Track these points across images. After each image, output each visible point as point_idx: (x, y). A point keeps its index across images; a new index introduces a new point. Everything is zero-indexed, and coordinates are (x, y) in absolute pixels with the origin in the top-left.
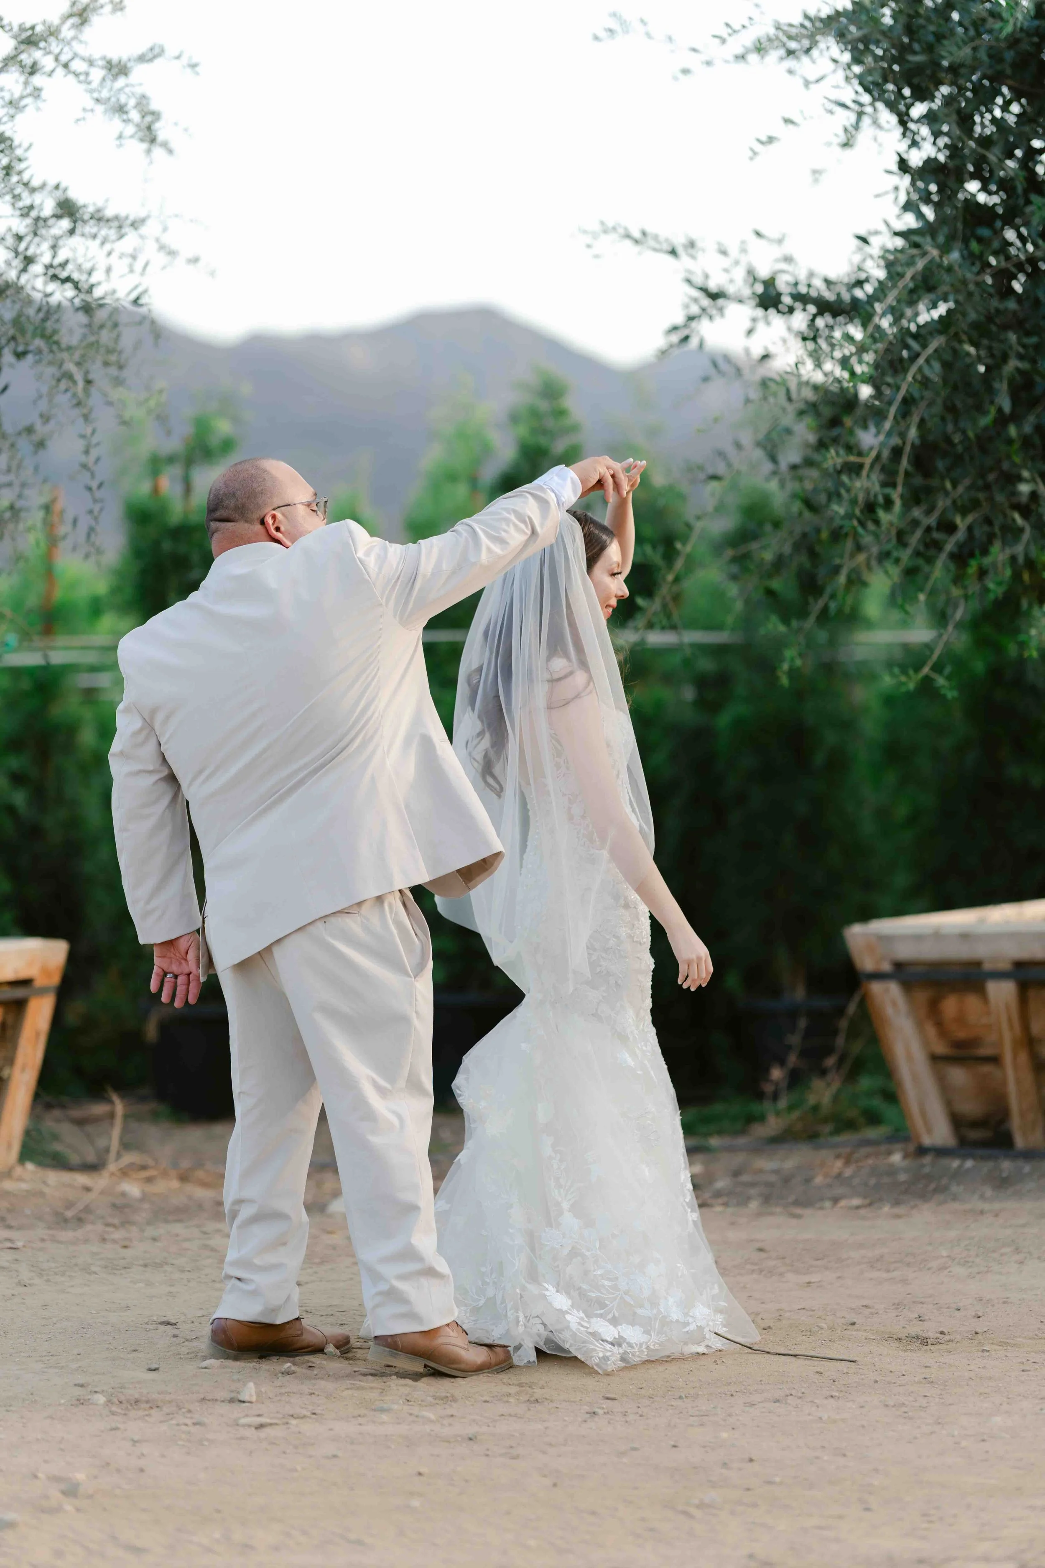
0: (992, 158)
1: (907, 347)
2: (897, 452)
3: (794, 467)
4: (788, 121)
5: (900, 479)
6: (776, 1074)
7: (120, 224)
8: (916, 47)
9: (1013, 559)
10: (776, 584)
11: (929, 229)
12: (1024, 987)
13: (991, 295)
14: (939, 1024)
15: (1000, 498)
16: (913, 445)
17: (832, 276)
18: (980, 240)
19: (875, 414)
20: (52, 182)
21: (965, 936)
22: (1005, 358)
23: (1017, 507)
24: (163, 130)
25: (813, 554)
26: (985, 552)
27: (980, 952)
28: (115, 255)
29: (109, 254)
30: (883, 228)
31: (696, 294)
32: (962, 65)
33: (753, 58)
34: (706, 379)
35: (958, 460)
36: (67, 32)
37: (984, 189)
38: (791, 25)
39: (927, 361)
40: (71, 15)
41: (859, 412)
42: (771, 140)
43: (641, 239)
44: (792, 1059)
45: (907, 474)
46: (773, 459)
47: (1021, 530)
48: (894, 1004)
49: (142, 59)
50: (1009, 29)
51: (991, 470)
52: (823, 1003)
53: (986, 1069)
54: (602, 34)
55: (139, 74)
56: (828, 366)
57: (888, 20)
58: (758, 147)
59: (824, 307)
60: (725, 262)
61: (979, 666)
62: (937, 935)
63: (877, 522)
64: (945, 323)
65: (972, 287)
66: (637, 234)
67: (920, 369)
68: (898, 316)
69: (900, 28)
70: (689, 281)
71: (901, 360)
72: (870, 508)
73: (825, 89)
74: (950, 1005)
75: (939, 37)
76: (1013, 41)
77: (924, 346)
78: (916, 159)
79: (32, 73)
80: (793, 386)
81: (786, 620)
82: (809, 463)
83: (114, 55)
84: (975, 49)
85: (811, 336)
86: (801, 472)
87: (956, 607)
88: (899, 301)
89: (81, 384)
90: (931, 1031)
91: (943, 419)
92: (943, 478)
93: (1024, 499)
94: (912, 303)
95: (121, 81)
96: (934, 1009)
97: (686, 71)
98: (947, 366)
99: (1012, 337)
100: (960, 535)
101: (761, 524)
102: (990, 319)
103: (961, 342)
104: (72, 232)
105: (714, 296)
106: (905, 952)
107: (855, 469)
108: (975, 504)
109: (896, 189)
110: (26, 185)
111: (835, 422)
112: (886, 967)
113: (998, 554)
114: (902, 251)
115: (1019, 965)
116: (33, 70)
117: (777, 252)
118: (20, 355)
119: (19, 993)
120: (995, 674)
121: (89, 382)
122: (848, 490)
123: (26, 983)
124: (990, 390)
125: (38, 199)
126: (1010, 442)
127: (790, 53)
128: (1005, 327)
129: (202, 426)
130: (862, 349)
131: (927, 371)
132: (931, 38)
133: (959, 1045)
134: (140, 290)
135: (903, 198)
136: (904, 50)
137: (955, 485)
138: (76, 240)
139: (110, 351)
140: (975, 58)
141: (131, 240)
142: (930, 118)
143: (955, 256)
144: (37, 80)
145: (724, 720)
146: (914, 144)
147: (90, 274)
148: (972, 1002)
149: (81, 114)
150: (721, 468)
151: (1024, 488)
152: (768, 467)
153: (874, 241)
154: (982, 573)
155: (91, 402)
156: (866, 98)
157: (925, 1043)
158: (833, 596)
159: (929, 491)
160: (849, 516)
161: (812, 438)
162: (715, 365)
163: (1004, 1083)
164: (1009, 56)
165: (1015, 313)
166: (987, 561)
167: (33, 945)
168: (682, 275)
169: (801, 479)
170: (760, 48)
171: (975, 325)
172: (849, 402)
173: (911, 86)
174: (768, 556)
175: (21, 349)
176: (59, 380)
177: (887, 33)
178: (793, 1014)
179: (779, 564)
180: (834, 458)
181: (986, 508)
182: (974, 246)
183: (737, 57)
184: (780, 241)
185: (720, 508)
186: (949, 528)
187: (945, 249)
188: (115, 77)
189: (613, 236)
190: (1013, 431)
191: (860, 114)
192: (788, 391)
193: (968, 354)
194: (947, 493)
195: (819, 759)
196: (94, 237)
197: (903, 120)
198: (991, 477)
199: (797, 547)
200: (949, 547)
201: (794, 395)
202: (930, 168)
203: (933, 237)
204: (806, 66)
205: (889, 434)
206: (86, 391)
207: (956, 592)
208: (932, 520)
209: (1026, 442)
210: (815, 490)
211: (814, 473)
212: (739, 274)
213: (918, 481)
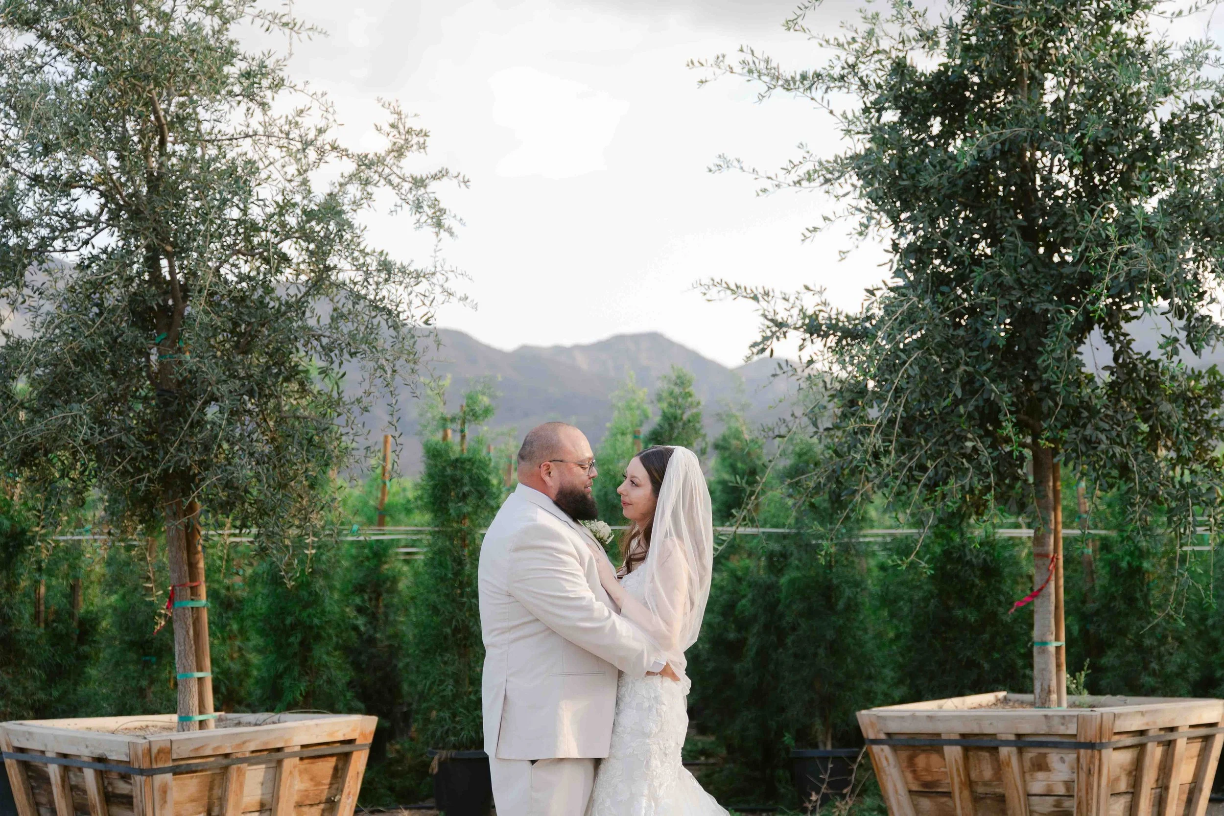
0: (949, 243)
1: (898, 357)
2: (891, 422)
3: (827, 429)
4: (826, 219)
5: (894, 438)
6: (814, 797)
7: (418, 276)
8: (904, 176)
9: (963, 487)
10: (815, 500)
11: (911, 285)
12: (966, 750)
13: (949, 326)
14: (914, 772)
15: (954, 450)
16: (902, 417)
17: (852, 314)
18: (943, 294)
19: (879, 397)
20: (378, 250)
21: (930, 718)
22: (958, 365)
23: (964, 455)
24: (447, 221)
25: (838, 482)
26: (945, 483)
27: (939, 728)
28: (414, 294)
29: (410, 294)
30: (882, 285)
31: (770, 324)
32: (932, 187)
33: (805, 183)
34: (774, 375)
35: (928, 426)
36: (389, 160)
37: (944, 262)
38: (828, 162)
39: (910, 365)
40: (393, 151)
41: (869, 396)
42: (815, 229)
43: (736, 290)
44: (824, 789)
45: (898, 436)
46: (815, 425)
47: (968, 469)
48: (886, 759)
49: (434, 177)
50: (962, 167)
51: (949, 433)
52: (843, 752)
53: (944, 800)
54: (713, 168)
55: (433, 186)
56: (850, 368)
57: (886, 161)
58: (808, 234)
59: (847, 333)
60: (788, 305)
61: (938, 550)
62: (914, 717)
63: (879, 465)
64: (921, 343)
65: (937, 321)
66: (734, 287)
67: (906, 370)
68: (890, 337)
69: (894, 165)
70: (765, 316)
71: (894, 365)
72: (876, 455)
73: (849, 199)
74: (921, 761)
75: (918, 171)
76: (963, 174)
77: (909, 357)
78: (903, 243)
79: (366, 184)
80: (828, 380)
81: (822, 524)
82: (836, 427)
83: (418, 174)
84: (940, 178)
85: (839, 350)
86: (832, 432)
87: (928, 516)
88: (892, 329)
89: (389, 372)
90: (910, 776)
91: (919, 401)
92: (919, 438)
93: (969, 451)
94: (901, 330)
95: (422, 190)
96: (911, 762)
97: (765, 191)
98: (923, 369)
99: (962, 351)
100: (930, 473)
101: (807, 463)
102: (948, 341)
103: (931, 354)
104: (386, 280)
105: (780, 325)
106: (893, 727)
107: (866, 431)
108: (940, 454)
109: (891, 261)
110: (362, 251)
111: (852, 403)
112: (882, 736)
113: (953, 484)
114: (895, 298)
115: (963, 736)
116: (367, 182)
117: (817, 299)
118: (352, 355)
119: (346, 748)
120: (947, 554)
121: (394, 371)
122: (862, 445)
123: (351, 742)
124: (948, 383)
125: (368, 260)
126: (961, 416)
127: (827, 181)
128: (957, 346)
129: (472, 399)
130: (870, 358)
131: (910, 372)
132: (914, 171)
133: (926, 784)
134: (429, 315)
135: (895, 267)
136: (896, 179)
137: (927, 441)
138: (391, 286)
139: (409, 353)
140: (940, 184)
141: (424, 286)
142: (911, 219)
143: (927, 301)
144: (370, 188)
145: (783, 580)
146: (902, 234)
147: (397, 306)
148: (935, 758)
149: (393, 209)
150: (783, 431)
151: (969, 444)
152: (812, 429)
153: (878, 294)
154: (944, 496)
155: (395, 384)
156: (873, 207)
157: (906, 783)
158: (853, 510)
159: (910, 445)
160: (863, 460)
161: (839, 412)
162: (779, 365)
163: (955, 809)
164: (961, 182)
165: (963, 337)
166: (946, 488)
167: (356, 719)
168: (761, 312)
169: (831, 437)
170: (809, 178)
171: (939, 344)
172: (862, 391)
173: (900, 199)
174: (812, 484)
175: (353, 350)
176: (376, 370)
177: (885, 167)
178: (824, 759)
179: (818, 488)
180: (852, 424)
181: (945, 456)
182: (939, 297)
183: (795, 183)
184: (820, 293)
185: (783, 454)
186: (923, 468)
187: (921, 298)
188: (418, 187)
189: (719, 288)
190: (962, 409)
191: (870, 218)
192: (825, 382)
193: (935, 362)
194: (922, 448)
195: (841, 605)
196: (401, 283)
197: (895, 220)
198: (948, 437)
199: (829, 479)
200: (924, 480)
201: (829, 386)
202: (911, 249)
203: (915, 290)
204: (837, 189)
205: (887, 411)
206: (393, 378)
207: (927, 507)
208: (913, 463)
209: (970, 416)
210: (841, 444)
211: (839, 433)
212: (795, 312)
213: (904, 439)
